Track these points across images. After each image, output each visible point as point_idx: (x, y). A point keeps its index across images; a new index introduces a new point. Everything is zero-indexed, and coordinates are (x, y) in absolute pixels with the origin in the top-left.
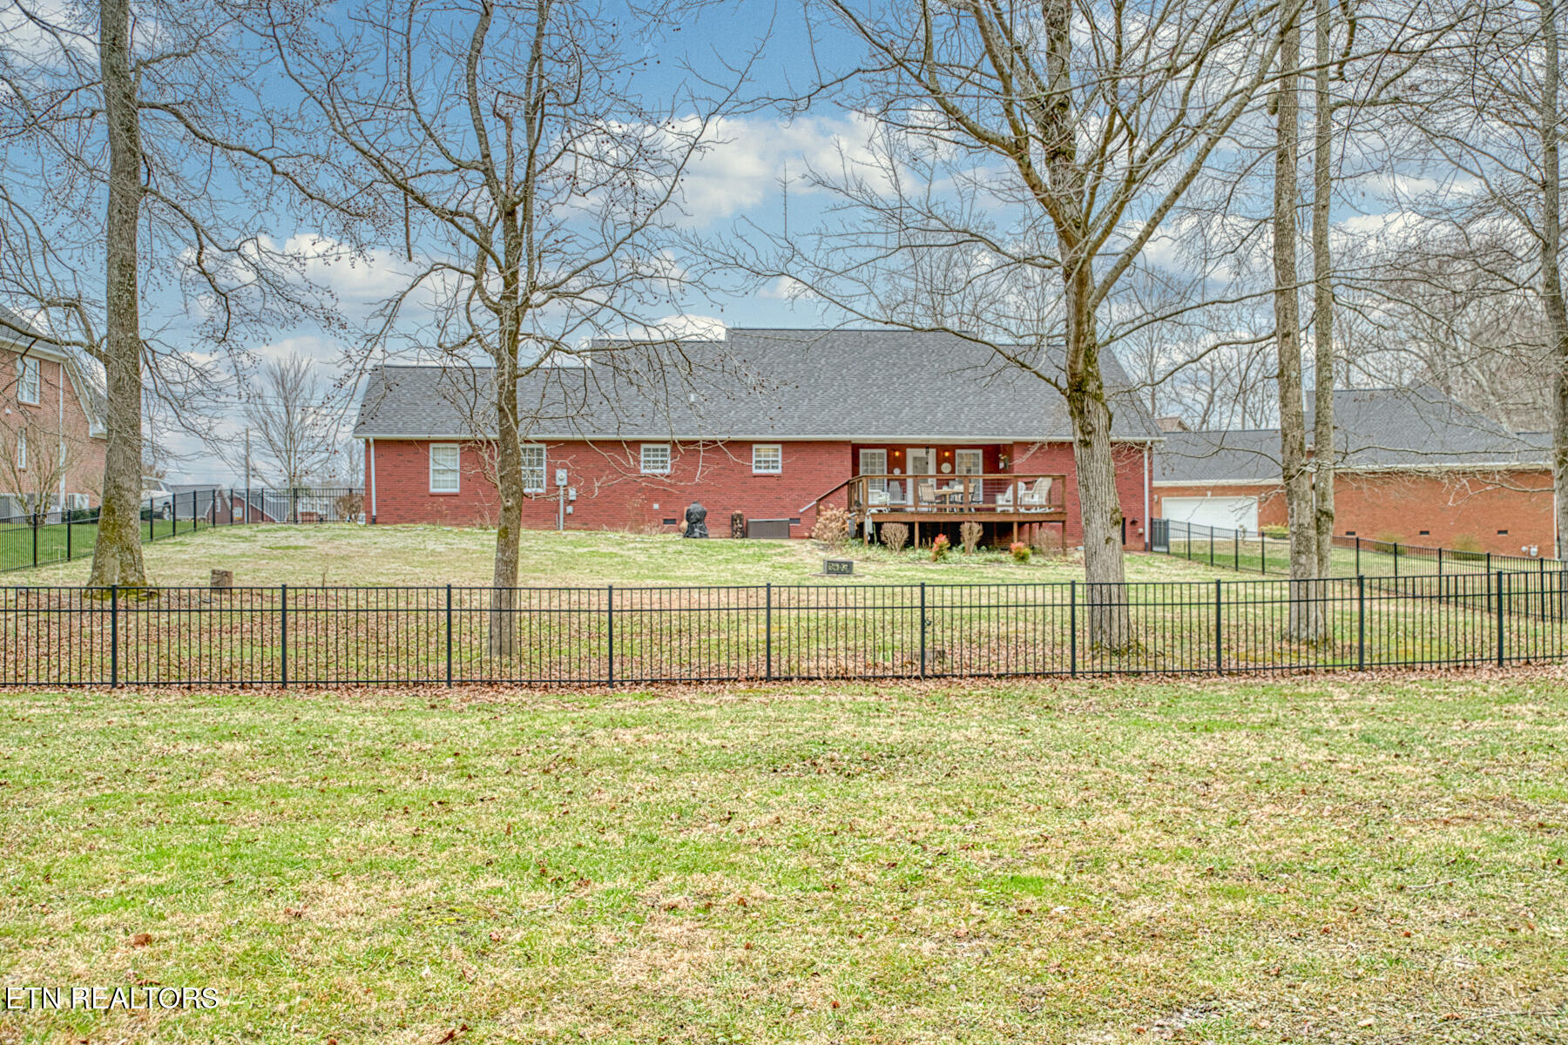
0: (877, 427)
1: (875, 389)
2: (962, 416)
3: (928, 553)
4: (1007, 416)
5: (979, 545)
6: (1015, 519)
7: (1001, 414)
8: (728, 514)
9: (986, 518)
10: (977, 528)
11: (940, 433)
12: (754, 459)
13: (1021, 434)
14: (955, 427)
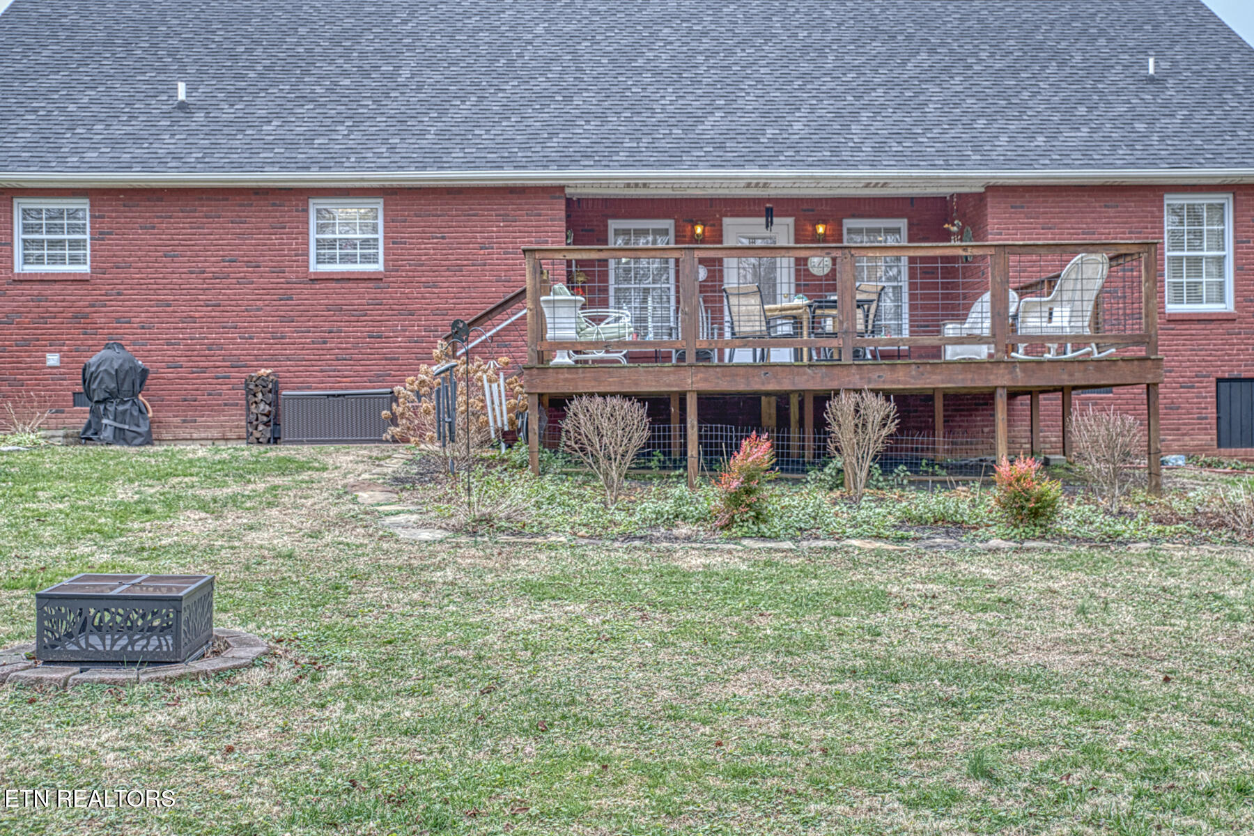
0: (632, 152)
1: (647, 77)
2: (855, 128)
3: (711, 497)
4: (968, 126)
5: (886, 461)
6: (1001, 379)
7: (953, 123)
8: (238, 376)
9: (907, 379)
10: (877, 408)
11: (793, 164)
12: (313, 236)
13: (1007, 163)
14: (835, 151)
